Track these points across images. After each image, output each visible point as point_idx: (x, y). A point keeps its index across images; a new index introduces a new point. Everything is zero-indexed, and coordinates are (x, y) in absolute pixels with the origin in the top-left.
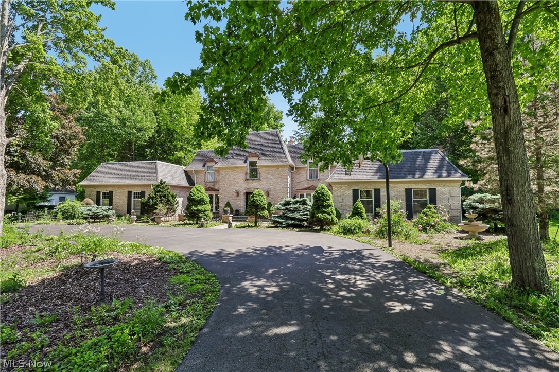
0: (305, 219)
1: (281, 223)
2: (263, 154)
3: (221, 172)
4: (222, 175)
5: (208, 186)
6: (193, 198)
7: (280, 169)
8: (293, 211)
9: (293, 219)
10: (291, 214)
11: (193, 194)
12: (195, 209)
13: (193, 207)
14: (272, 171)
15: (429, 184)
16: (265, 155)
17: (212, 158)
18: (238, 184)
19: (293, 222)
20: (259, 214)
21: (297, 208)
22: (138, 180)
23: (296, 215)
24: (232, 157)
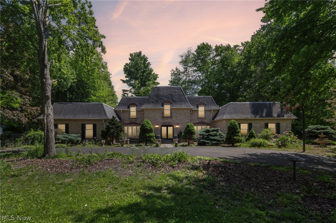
0: (222, 140)
1: (208, 143)
2: (173, 101)
3: (145, 112)
4: (145, 114)
5: (132, 121)
6: (146, 128)
7: (185, 111)
8: (214, 136)
9: (215, 140)
10: (213, 137)
11: (146, 125)
12: (149, 135)
13: (147, 134)
14: (179, 112)
15: (277, 121)
16: (175, 102)
17: (133, 102)
18: (157, 120)
19: (216, 142)
20: (193, 138)
21: (216, 134)
22: (90, 116)
23: (216, 138)
24: (153, 102)
